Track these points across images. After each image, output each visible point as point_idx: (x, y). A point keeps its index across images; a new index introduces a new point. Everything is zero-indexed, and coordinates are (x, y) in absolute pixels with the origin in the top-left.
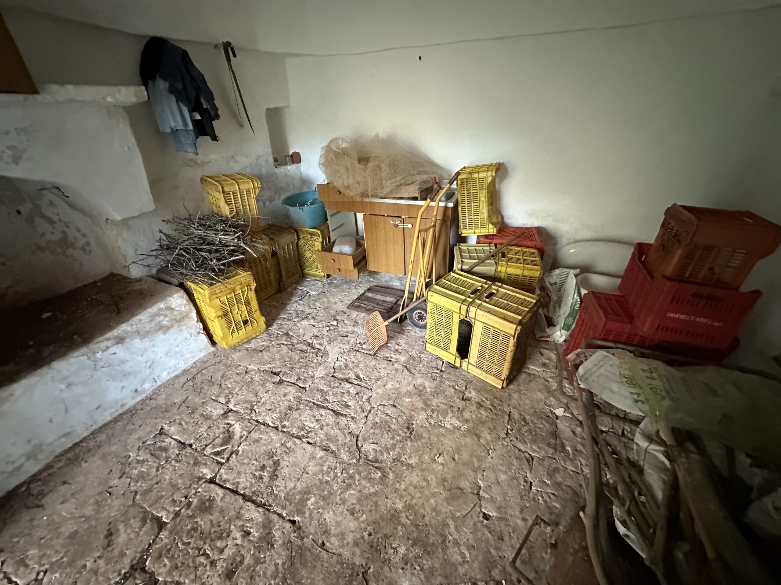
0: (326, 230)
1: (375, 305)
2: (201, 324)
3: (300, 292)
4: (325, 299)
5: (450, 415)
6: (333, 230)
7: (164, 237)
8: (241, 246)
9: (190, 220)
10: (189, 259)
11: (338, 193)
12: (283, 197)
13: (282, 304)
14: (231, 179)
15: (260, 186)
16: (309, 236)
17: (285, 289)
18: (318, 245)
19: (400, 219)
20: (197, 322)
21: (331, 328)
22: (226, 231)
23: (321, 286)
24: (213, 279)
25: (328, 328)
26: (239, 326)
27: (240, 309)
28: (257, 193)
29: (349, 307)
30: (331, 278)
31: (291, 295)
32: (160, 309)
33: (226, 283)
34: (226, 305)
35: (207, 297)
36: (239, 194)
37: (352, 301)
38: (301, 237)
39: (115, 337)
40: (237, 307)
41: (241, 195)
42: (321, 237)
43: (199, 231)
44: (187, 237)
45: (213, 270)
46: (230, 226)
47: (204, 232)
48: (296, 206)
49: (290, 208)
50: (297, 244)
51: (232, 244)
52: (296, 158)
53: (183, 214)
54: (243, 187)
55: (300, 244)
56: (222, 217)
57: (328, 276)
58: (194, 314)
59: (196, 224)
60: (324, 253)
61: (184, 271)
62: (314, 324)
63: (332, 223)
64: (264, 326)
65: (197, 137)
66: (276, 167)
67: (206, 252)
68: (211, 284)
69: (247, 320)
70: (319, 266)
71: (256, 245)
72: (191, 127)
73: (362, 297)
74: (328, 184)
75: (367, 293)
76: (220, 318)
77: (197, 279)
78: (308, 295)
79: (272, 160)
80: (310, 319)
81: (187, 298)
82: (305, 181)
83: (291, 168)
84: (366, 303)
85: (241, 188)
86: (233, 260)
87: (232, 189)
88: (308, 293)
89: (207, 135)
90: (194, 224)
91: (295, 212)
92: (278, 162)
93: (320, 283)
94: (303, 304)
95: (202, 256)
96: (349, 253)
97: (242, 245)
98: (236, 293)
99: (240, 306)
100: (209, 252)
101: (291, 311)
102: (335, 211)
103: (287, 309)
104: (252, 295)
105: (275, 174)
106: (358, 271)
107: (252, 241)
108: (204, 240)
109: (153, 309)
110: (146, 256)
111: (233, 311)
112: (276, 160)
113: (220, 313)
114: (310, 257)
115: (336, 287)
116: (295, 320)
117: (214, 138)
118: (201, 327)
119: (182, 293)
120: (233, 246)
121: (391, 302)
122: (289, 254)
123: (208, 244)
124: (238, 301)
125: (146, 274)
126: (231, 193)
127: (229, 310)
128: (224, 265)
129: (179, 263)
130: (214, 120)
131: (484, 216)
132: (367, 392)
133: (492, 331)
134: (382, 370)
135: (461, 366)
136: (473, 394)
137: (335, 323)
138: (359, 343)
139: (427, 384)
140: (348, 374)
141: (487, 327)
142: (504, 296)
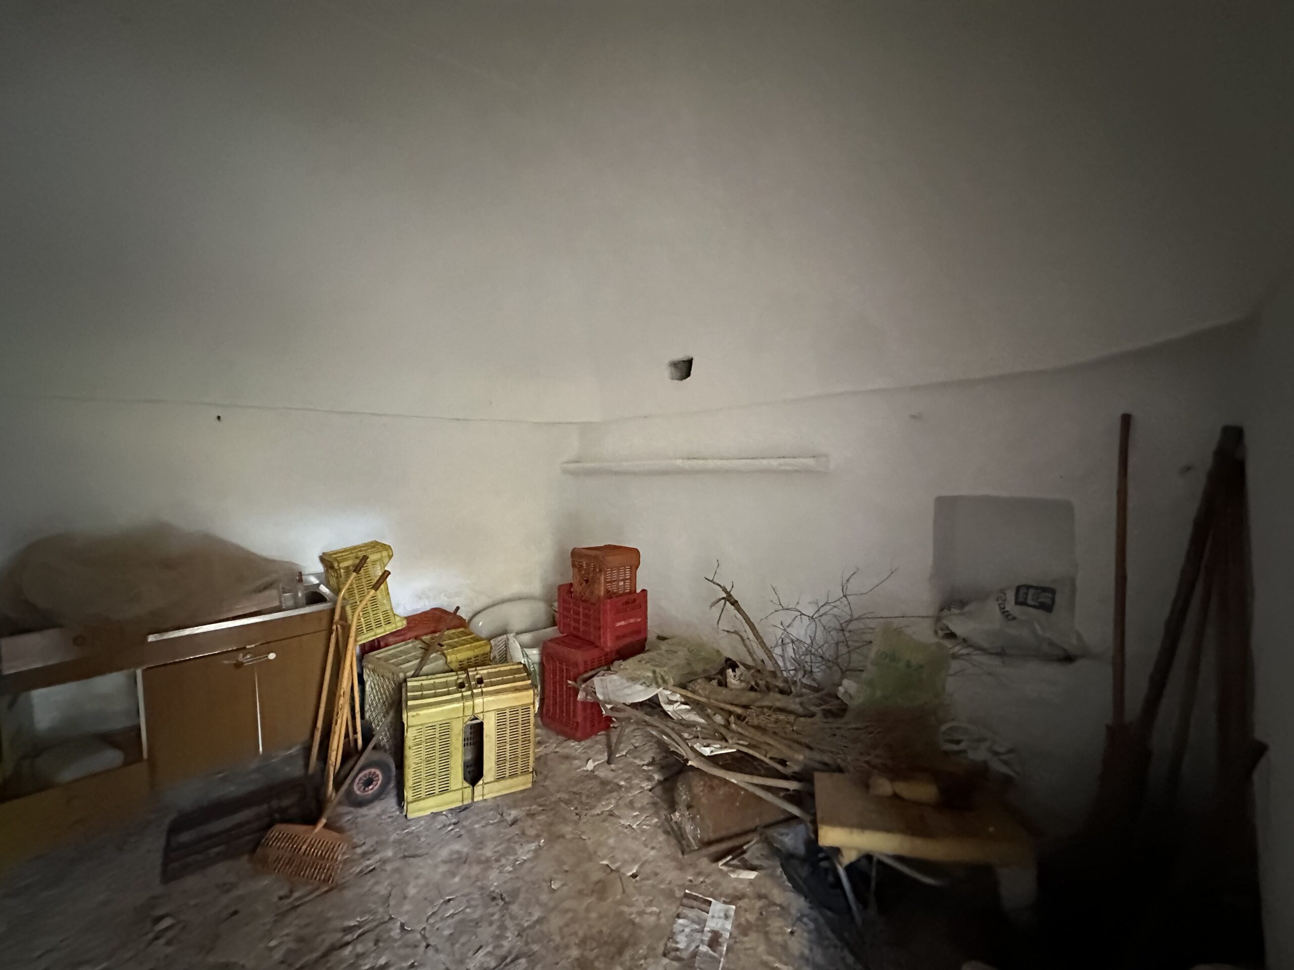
5: (517, 847)
19: (246, 651)
21: (171, 933)
25: (161, 941)
29: (166, 881)
37: (158, 871)
75: (179, 838)
131: (388, 608)
132: (390, 925)
133: (508, 714)
134: (376, 888)
135: (473, 799)
136: (514, 813)
137: (167, 922)
138: (281, 898)
139: (457, 847)
140: (323, 941)
141: (501, 713)
142: (490, 675)
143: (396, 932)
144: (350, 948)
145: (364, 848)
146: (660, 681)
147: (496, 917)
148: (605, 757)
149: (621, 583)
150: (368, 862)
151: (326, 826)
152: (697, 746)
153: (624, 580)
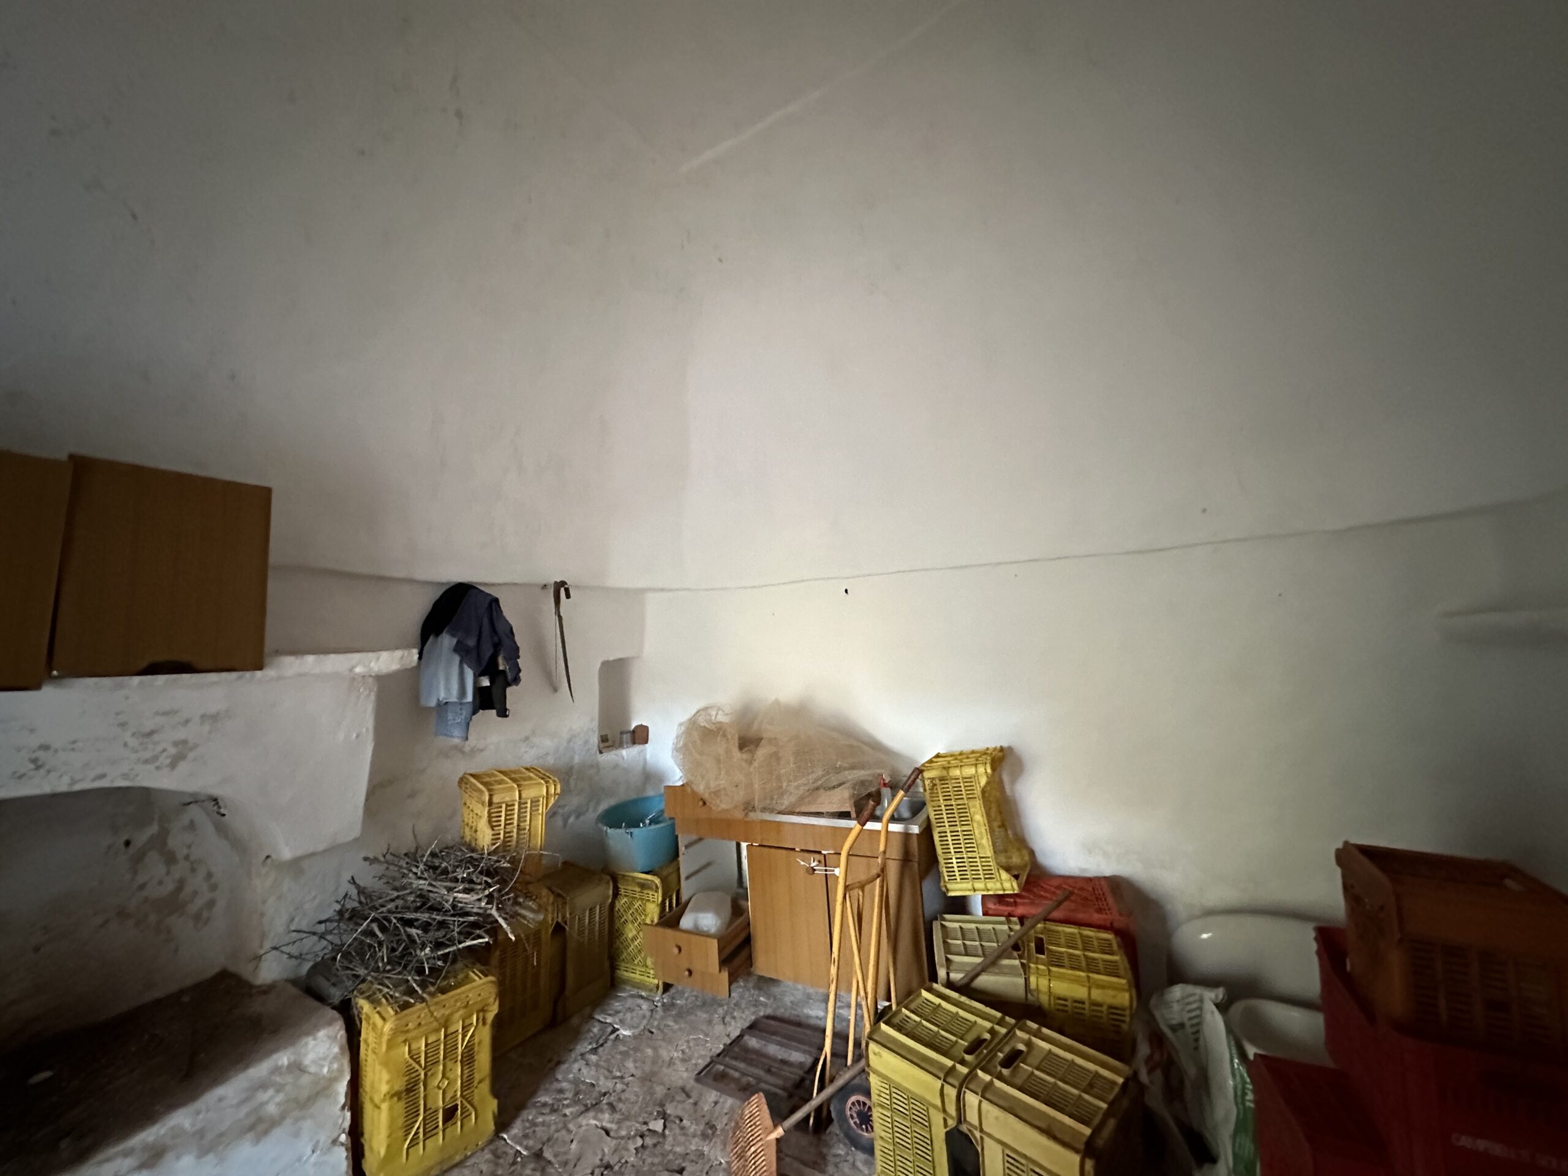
0: (674, 877)
1: (761, 1073)
2: (348, 1115)
3: (595, 1030)
4: (649, 1052)
6: (687, 878)
7: (353, 892)
8: (490, 915)
9: (413, 857)
10: (380, 944)
11: (701, 803)
12: (603, 806)
13: (550, 1061)
14: (511, 779)
15: (558, 791)
16: (638, 889)
17: (566, 1019)
18: (652, 911)
19: (817, 856)
20: (343, 1107)
21: (649, 1141)
22: (472, 882)
23: (648, 1014)
24: (411, 992)
25: (639, 1142)
26: (430, 1127)
27: (448, 1074)
28: (550, 805)
29: (699, 1077)
30: (672, 991)
31: (576, 1035)
32: (277, 1070)
33: (437, 1004)
34: (419, 1063)
35: (385, 1038)
36: (516, 807)
37: (708, 1060)
38: (622, 892)
39: (146, 1147)
40: (441, 1067)
41: (520, 808)
42: (660, 891)
43: (422, 882)
44: (396, 894)
45: (420, 971)
46: (481, 873)
47: (430, 885)
48: (620, 827)
49: (609, 831)
50: (612, 905)
51: (475, 910)
52: (640, 736)
53: (407, 844)
54: (529, 793)
55: (618, 906)
56: (473, 850)
57: (667, 987)
58: (342, 1087)
59: (422, 867)
60: (660, 930)
61: (362, 972)
62: (608, 1125)
63: (686, 863)
64: (491, 1127)
65: (474, 712)
66: (601, 752)
67: (417, 928)
68: (405, 1006)
69: (455, 1108)
70: (649, 962)
71: (523, 912)
72: (469, 698)
73: (735, 1048)
74: (683, 785)
75: (746, 1037)
76: (395, 1099)
77: (380, 991)
78: (613, 1037)
79: (595, 740)
80: (602, 1111)
81: (344, 1040)
82: (650, 776)
83: (628, 754)
84: (742, 1066)
85: (524, 796)
86: (469, 947)
87: (507, 799)
88: (615, 1030)
89: (492, 708)
90: (417, 867)
91: (618, 839)
92: (607, 742)
93: (645, 1006)
94: (597, 1065)
95: (409, 936)
96: (713, 930)
97: (494, 912)
98: (451, 1029)
99: (449, 1064)
100: (426, 927)
101: (564, 1085)
102: (694, 837)
103: (560, 1077)
104: (485, 1035)
105: (596, 766)
106: (730, 975)
107: (516, 903)
108: (425, 902)
109: (259, 1070)
110: (305, 935)
111: (429, 1081)
112: (604, 739)
113: (400, 1085)
114: (634, 938)
115: (680, 1016)
116: (567, 1111)
117: (503, 713)
118: (347, 1124)
119: (338, 1030)
120: (477, 914)
121: (801, 1065)
122: (591, 931)
123: (432, 909)
124: (450, 1050)
125: (285, 975)
126: (504, 806)
127: (422, 1076)
128: (444, 958)
129: (361, 951)
130: (509, 685)
131: (988, 853)
137: (659, 1125)
141: (1013, 1157)
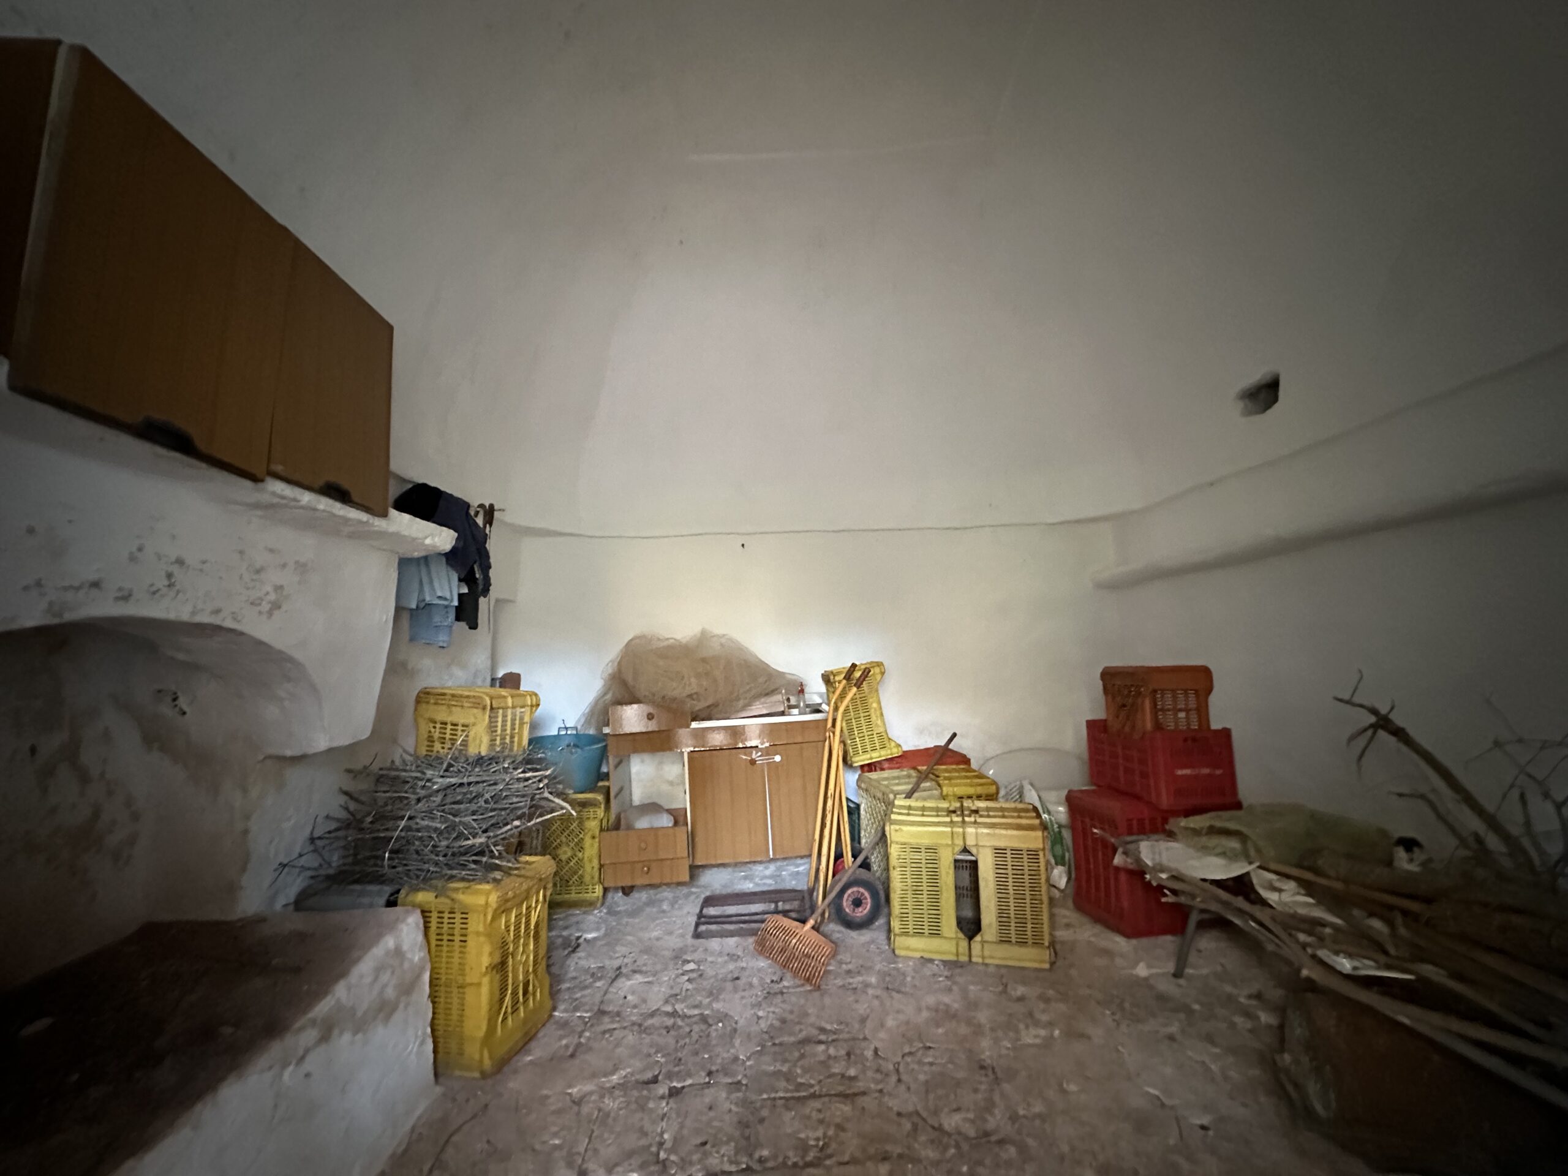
1: (738, 924)
4: (629, 938)
6: (615, 797)
8: (543, 798)
18: (593, 828)
19: (757, 750)
20: (428, 998)
21: (692, 975)
25: (686, 978)
26: (515, 1001)
27: (526, 948)
29: (695, 937)
34: (510, 935)
35: (491, 908)
36: (510, 713)
37: (692, 928)
40: (522, 942)
41: (512, 716)
42: (603, 806)
52: (512, 682)
57: (606, 897)
58: (427, 977)
63: (613, 783)
64: (550, 1003)
65: (456, 623)
69: (529, 983)
70: (588, 876)
72: (455, 603)
73: (704, 918)
75: (706, 911)
76: (493, 973)
79: (489, 679)
80: (630, 976)
84: (718, 924)
85: (515, 703)
87: (503, 705)
88: (578, 938)
89: (468, 620)
94: (590, 957)
97: (546, 795)
98: (529, 903)
99: (527, 939)
102: (618, 760)
104: (545, 912)
111: (515, 954)
113: (497, 959)
114: (569, 860)
117: (474, 626)
118: (430, 1015)
119: (415, 922)
121: (765, 912)
124: (527, 925)
126: (500, 711)
127: (511, 949)
130: (481, 597)
131: (881, 730)
132: (864, 1044)
133: (1009, 855)
134: (855, 1006)
135: (970, 956)
136: (1020, 990)
137: (692, 966)
138: (772, 981)
139: (946, 999)
140: (801, 1031)
141: (999, 852)
142: (988, 809)
143: (869, 1054)
144: (822, 1047)
145: (850, 967)
146: (1252, 852)
147: (983, 1087)
148: (1171, 967)
149: (1182, 715)
150: (851, 980)
151: (813, 928)
152: (1323, 954)
153: (1187, 711)
